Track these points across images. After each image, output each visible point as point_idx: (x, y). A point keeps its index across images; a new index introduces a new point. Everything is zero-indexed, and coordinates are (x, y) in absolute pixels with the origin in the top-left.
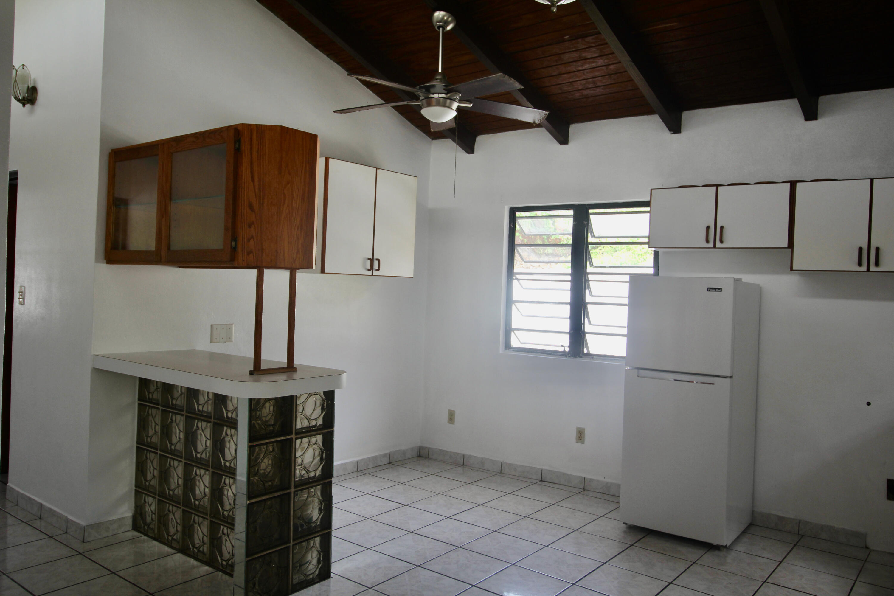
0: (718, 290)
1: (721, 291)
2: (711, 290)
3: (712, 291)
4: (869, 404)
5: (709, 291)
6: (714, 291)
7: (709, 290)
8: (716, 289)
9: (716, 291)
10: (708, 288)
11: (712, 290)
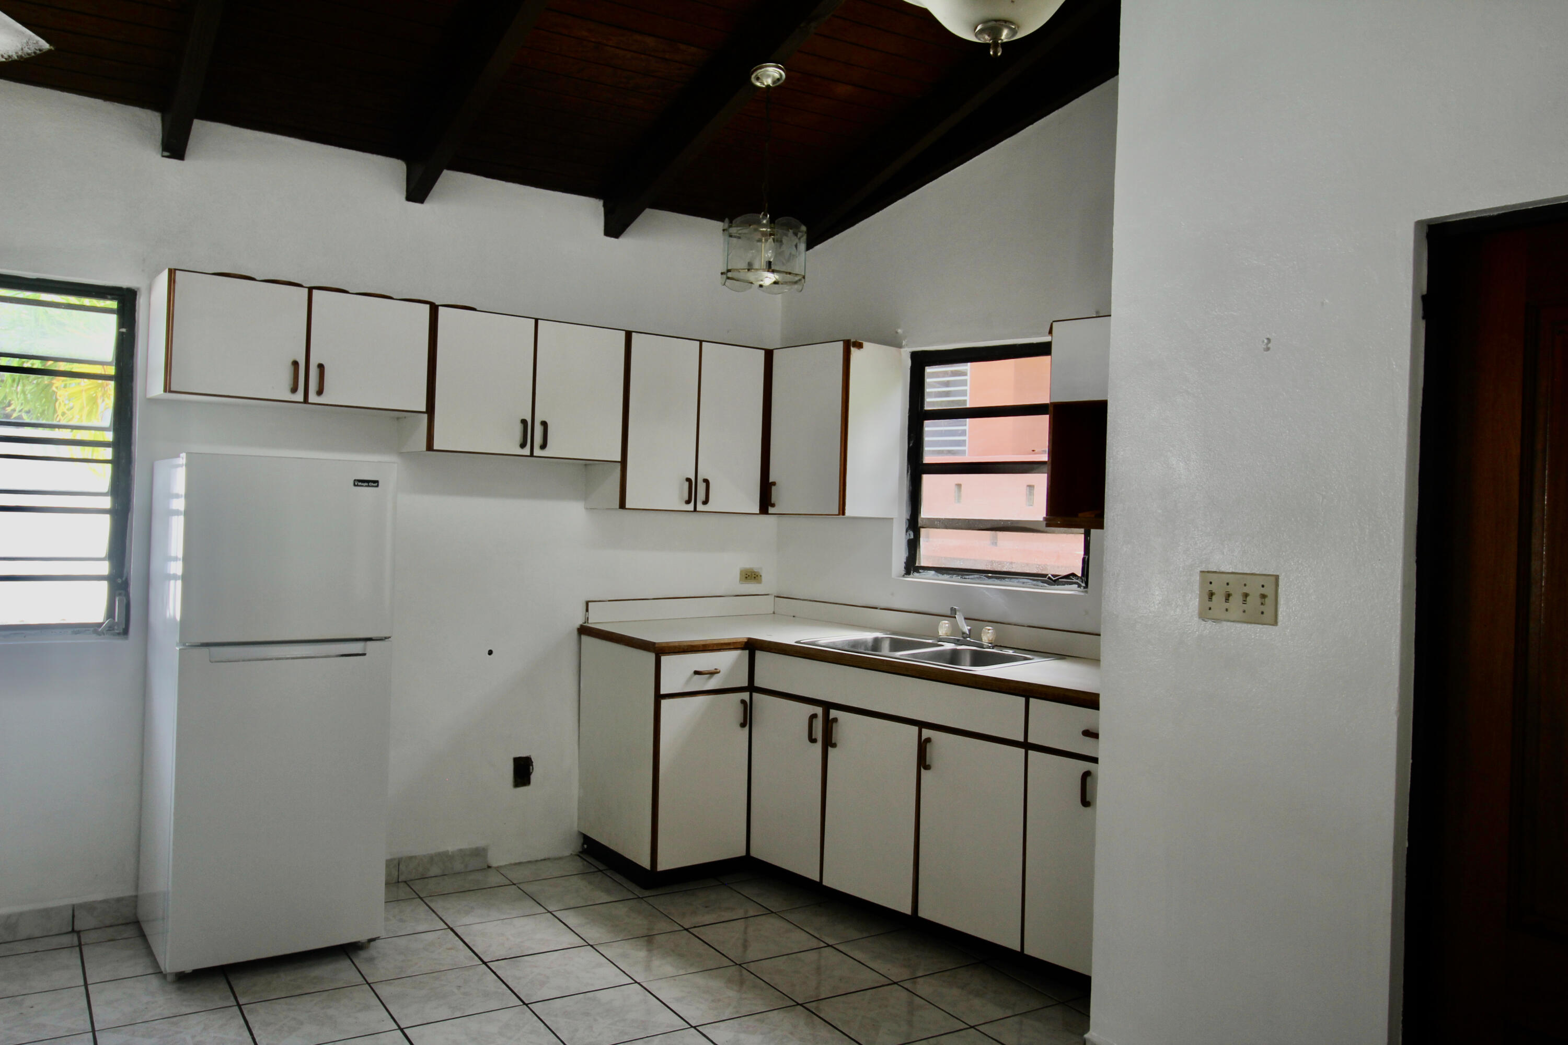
0: (373, 484)
1: (378, 486)
2: (360, 484)
3: (362, 486)
4: (490, 653)
5: (358, 485)
6: (366, 486)
7: (356, 484)
8: (368, 481)
9: (369, 486)
10: (355, 480)
11: (363, 484)
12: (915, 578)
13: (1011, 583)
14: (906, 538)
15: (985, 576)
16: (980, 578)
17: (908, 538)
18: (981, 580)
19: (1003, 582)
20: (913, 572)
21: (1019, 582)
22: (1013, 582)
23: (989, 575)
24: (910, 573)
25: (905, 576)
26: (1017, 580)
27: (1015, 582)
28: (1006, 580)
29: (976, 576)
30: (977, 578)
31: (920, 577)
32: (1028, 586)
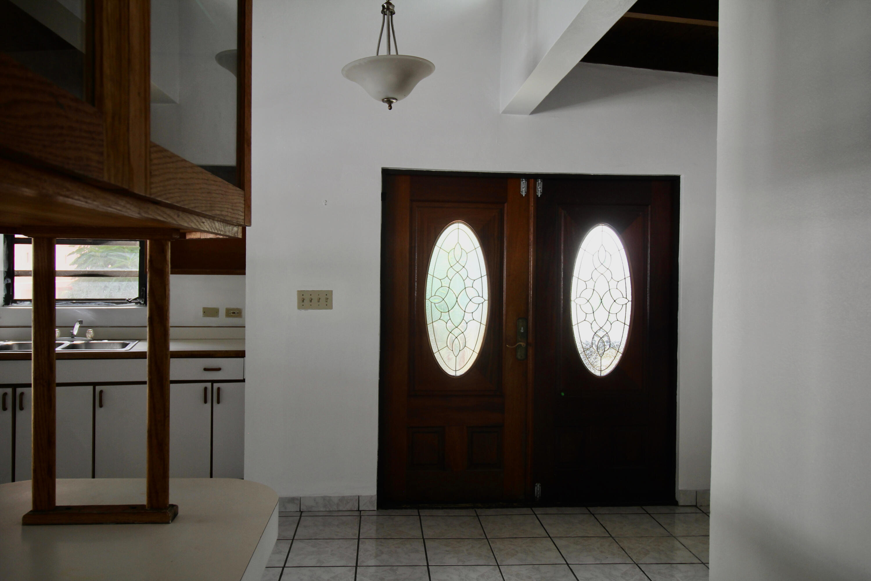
12: (14, 307)
13: (90, 305)
14: (4, 283)
15: (70, 302)
16: (67, 303)
17: (6, 283)
18: (68, 305)
19: (85, 305)
20: (12, 303)
21: (95, 304)
22: (92, 304)
23: (74, 301)
24: (10, 303)
25: (5, 306)
26: (95, 303)
27: (93, 304)
28: (87, 303)
29: (63, 303)
30: (65, 304)
31: (18, 305)
32: (102, 306)
